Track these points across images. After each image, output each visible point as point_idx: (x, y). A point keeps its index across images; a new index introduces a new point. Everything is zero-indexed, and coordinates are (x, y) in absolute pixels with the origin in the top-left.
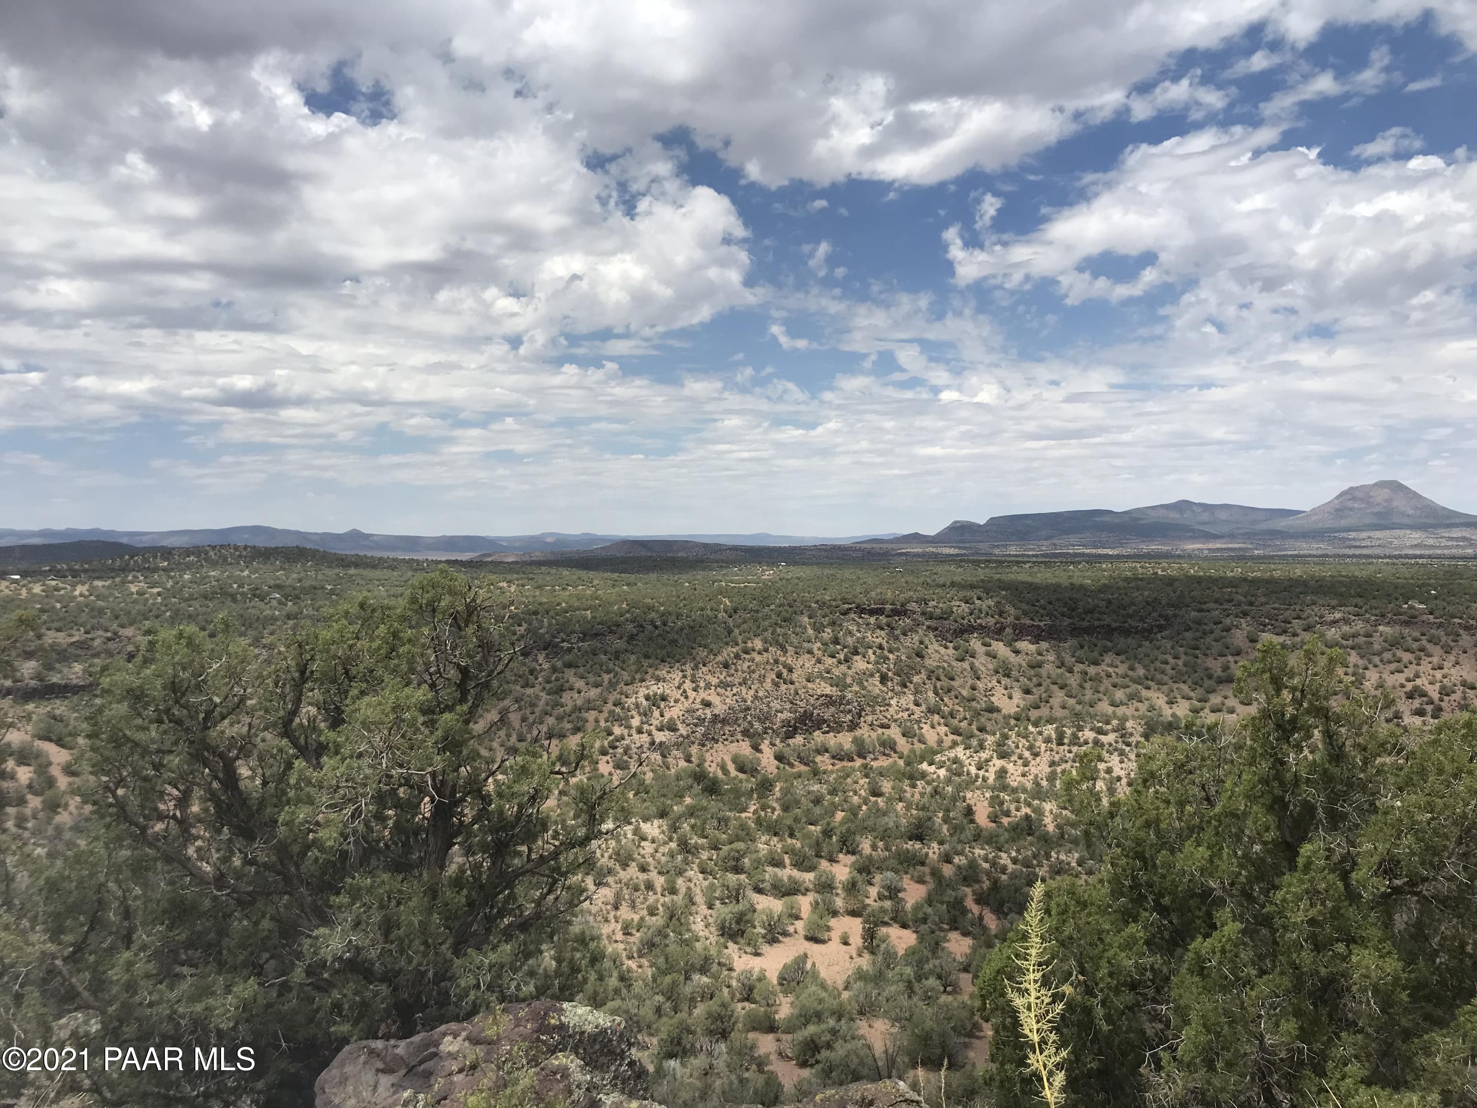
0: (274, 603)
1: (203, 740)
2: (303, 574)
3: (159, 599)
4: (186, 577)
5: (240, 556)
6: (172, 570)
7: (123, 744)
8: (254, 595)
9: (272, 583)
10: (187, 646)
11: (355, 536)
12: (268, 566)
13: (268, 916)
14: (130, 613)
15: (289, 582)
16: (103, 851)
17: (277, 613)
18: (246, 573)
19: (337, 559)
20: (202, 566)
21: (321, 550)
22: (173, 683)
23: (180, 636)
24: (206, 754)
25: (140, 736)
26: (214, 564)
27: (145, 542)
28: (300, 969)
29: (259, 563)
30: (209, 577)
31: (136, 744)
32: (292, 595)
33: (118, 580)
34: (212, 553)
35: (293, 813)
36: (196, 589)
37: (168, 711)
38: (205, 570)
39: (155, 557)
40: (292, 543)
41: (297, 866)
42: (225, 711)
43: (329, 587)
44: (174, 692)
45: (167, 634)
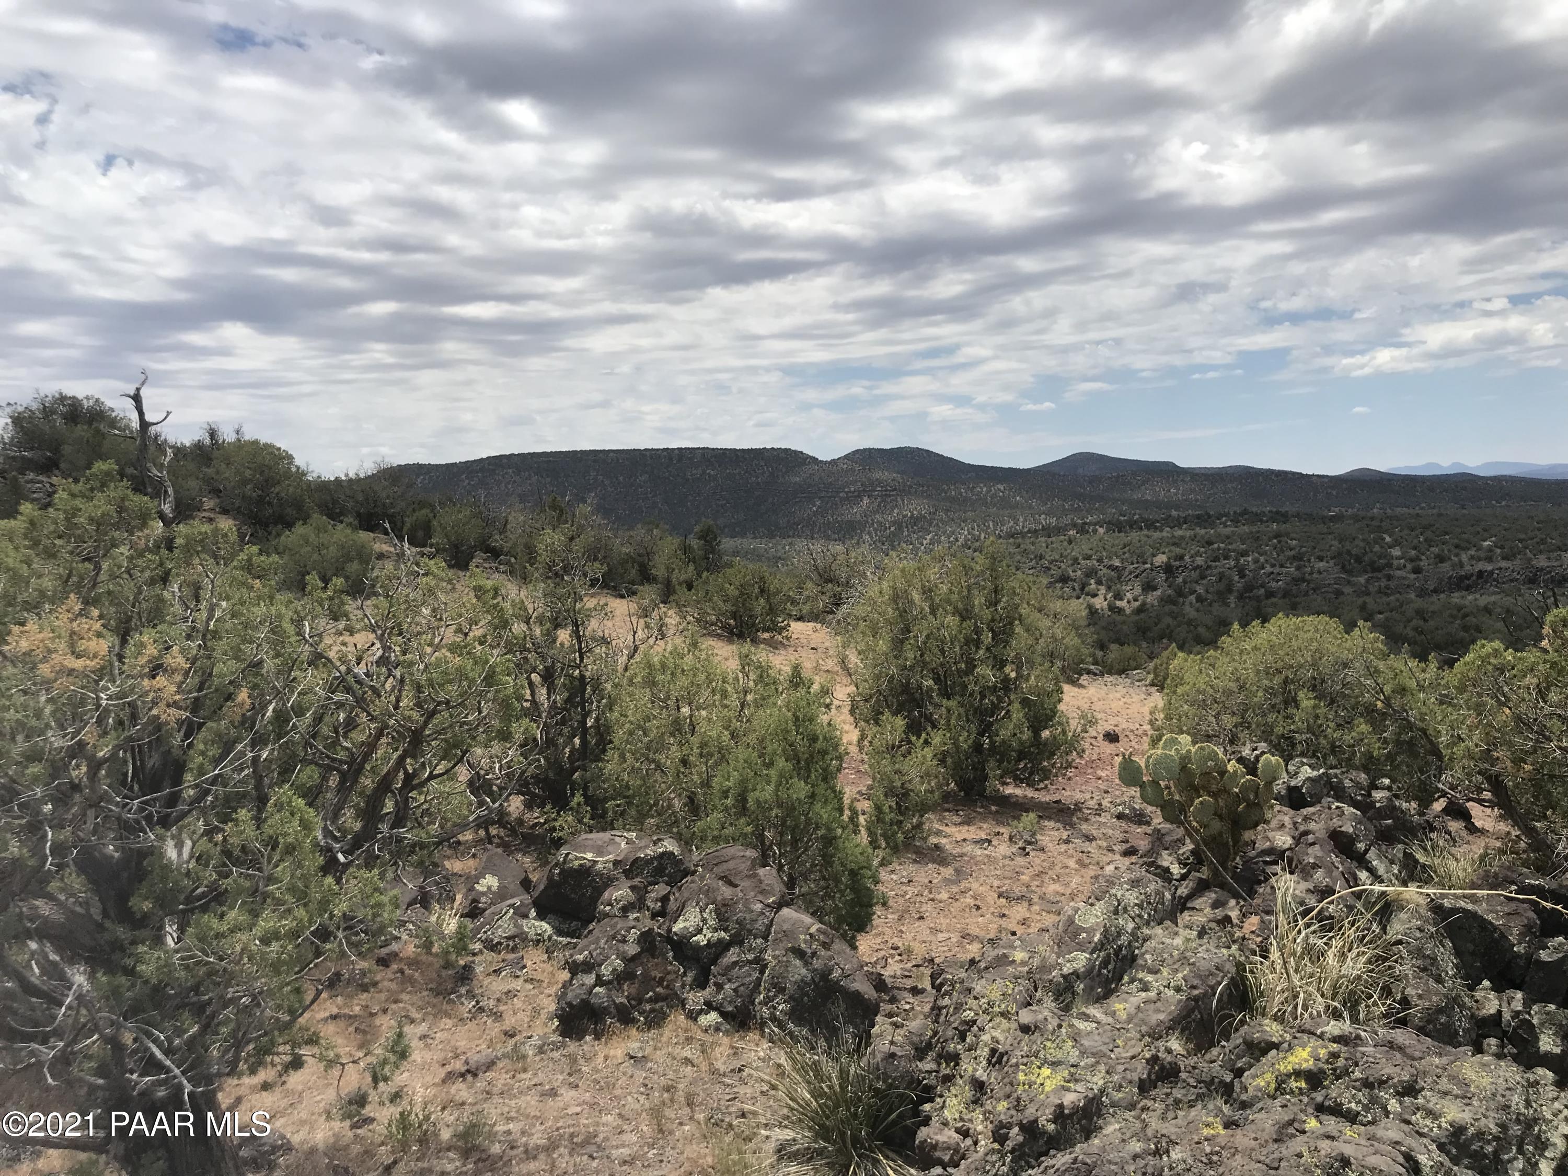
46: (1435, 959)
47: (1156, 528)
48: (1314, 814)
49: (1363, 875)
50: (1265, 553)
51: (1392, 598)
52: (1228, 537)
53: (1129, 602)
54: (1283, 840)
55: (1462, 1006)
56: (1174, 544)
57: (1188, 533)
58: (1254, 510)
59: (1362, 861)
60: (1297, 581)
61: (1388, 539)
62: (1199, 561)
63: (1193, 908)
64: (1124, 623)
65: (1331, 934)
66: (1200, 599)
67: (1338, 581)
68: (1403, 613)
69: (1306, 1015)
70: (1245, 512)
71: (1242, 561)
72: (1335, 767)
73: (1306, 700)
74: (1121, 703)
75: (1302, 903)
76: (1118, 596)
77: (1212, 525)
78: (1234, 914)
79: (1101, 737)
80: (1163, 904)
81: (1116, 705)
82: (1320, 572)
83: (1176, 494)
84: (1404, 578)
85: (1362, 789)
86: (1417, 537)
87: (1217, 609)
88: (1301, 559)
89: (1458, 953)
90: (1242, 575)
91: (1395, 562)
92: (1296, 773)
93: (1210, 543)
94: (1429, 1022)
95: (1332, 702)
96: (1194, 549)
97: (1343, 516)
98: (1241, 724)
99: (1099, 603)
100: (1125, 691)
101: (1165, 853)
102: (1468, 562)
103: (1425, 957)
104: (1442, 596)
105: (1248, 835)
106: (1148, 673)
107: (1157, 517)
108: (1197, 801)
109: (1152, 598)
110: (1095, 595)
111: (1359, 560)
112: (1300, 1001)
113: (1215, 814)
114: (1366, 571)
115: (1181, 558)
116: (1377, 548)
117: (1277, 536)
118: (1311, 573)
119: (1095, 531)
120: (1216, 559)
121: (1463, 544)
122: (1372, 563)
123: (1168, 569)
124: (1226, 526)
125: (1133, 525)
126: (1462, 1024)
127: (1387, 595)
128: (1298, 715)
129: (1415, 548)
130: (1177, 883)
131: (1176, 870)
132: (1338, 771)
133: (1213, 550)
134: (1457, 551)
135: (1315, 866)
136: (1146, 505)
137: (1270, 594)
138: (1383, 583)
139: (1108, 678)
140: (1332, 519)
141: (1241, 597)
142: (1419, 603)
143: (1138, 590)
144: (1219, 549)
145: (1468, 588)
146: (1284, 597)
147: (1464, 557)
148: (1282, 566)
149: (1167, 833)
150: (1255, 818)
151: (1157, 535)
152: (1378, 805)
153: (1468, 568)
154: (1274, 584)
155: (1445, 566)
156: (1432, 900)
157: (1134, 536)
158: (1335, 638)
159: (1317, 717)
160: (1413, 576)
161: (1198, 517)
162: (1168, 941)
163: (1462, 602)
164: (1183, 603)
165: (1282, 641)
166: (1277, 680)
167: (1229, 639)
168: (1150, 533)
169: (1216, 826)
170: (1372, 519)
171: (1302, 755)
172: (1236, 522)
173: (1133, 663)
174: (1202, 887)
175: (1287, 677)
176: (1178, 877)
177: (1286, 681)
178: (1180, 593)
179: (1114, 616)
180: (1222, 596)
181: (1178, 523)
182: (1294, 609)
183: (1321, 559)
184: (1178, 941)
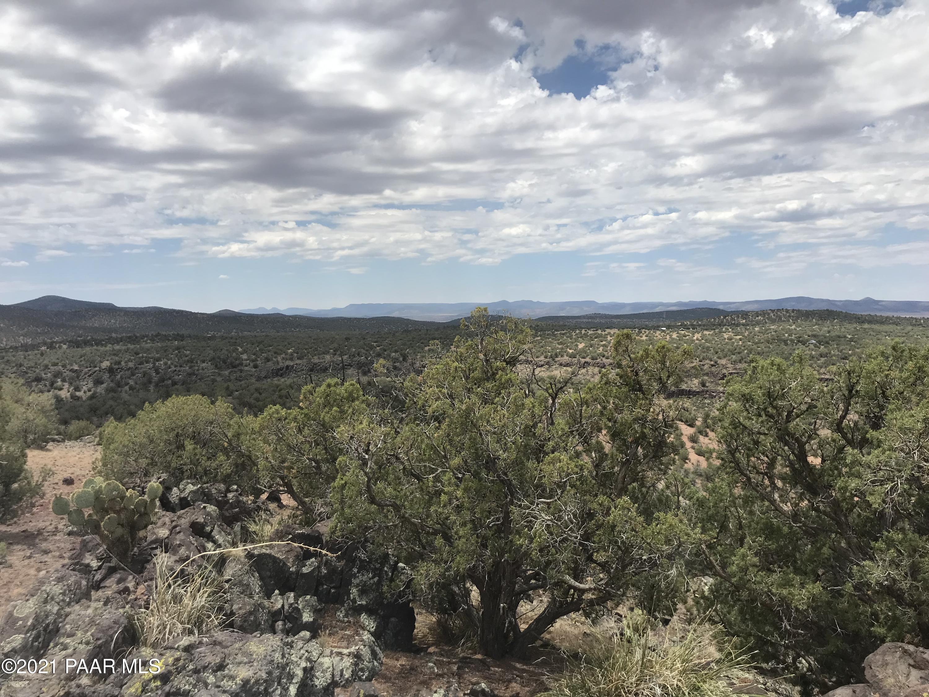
0: (812, 346)
1: (786, 429)
2: (831, 328)
3: (740, 343)
4: (756, 329)
5: (789, 316)
6: (748, 325)
7: (738, 427)
8: (799, 341)
9: (810, 333)
10: (777, 370)
11: (869, 302)
12: (808, 323)
13: (827, 545)
14: (723, 350)
15: (821, 333)
16: (727, 488)
17: (813, 353)
18: (793, 327)
19: (855, 318)
20: (766, 322)
21: (844, 311)
22: (769, 392)
23: (772, 364)
24: (787, 437)
25: (747, 423)
26: (773, 322)
27: (733, 308)
28: (850, 584)
29: (802, 320)
30: (770, 329)
31: (745, 428)
32: (823, 341)
33: (717, 330)
34: (772, 314)
35: (847, 482)
36: (762, 337)
37: (765, 409)
38: (768, 325)
39: (738, 317)
40: (824, 307)
41: (846, 517)
42: (799, 412)
43: (849, 337)
44: (769, 398)
45: (762, 362)
46: (249, 585)
47: (102, 345)
48: (184, 514)
49: (210, 545)
50: (171, 359)
51: (243, 382)
52: (148, 350)
53: (85, 392)
54: (163, 533)
55: (263, 608)
56: (114, 355)
57: (124, 348)
58: (164, 333)
59: (209, 537)
60: (190, 375)
61: (240, 349)
62: (131, 365)
63: (105, 587)
64: (81, 406)
65: (188, 585)
66: (131, 388)
67: (214, 374)
68: (249, 391)
69: (171, 638)
70: (158, 335)
71: (157, 364)
72: (207, 483)
73: (189, 446)
74: (77, 458)
75: (172, 569)
76: (77, 389)
77: (138, 342)
78: (131, 585)
79: (61, 483)
80: (80, 589)
81: (72, 460)
82: (203, 369)
83: (115, 323)
84: (249, 371)
85: (222, 493)
86: (255, 348)
87: (142, 394)
88: (192, 362)
89: (262, 578)
90: (157, 372)
91: (244, 362)
92: (184, 489)
93: (137, 354)
94: (245, 621)
95: (205, 445)
96: (127, 356)
97: (215, 337)
98: (152, 464)
99: (64, 394)
100: (79, 450)
101: (87, 555)
102: (281, 362)
103: (243, 585)
104: (269, 380)
105: (141, 534)
106: (96, 437)
107: (103, 338)
108: (106, 518)
109: (101, 389)
110: (61, 389)
111: (224, 362)
112: (167, 630)
113: (119, 524)
114: (228, 368)
115: (119, 363)
116: (234, 354)
117: (178, 348)
118: (198, 370)
119: (60, 347)
120: (141, 363)
121: (278, 351)
122: (231, 363)
123: (111, 370)
124: (147, 343)
125: (86, 343)
126: (263, 617)
127: (240, 381)
128: (185, 454)
129: (254, 354)
130: (95, 572)
131: (95, 564)
132: (209, 485)
133: (139, 358)
134: (275, 355)
135: (180, 546)
136: (96, 330)
137: (174, 383)
138: (239, 374)
139: (67, 443)
140: (209, 338)
141: (157, 385)
142: (258, 385)
143: (91, 385)
144: (143, 357)
145: (281, 375)
146: (183, 384)
147: (279, 359)
148: (181, 366)
149: (90, 541)
150: (145, 522)
151: (102, 349)
152: (231, 501)
153: (281, 364)
154: (176, 377)
155: (270, 363)
156: (249, 552)
157: (88, 349)
158: (205, 407)
159: (196, 454)
160: (254, 370)
161: (130, 337)
162: (83, 613)
163: (279, 383)
164: (121, 392)
165: (175, 411)
166: (172, 435)
167: (143, 412)
168: (99, 348)
169: (120, 531)
170: (232, 338)
171: (188, 478)
172: (153, 340)
173: (86, 432)
174: (112, 571)
175: (178, 433)
176: (96, 568)
177: (177, 435)
178: (119, 385)
179: (75, 402)
180: (145, 386)
181: (117, 341)
182: (188, 391)
183: (203, 362)
184: (90, 611)
